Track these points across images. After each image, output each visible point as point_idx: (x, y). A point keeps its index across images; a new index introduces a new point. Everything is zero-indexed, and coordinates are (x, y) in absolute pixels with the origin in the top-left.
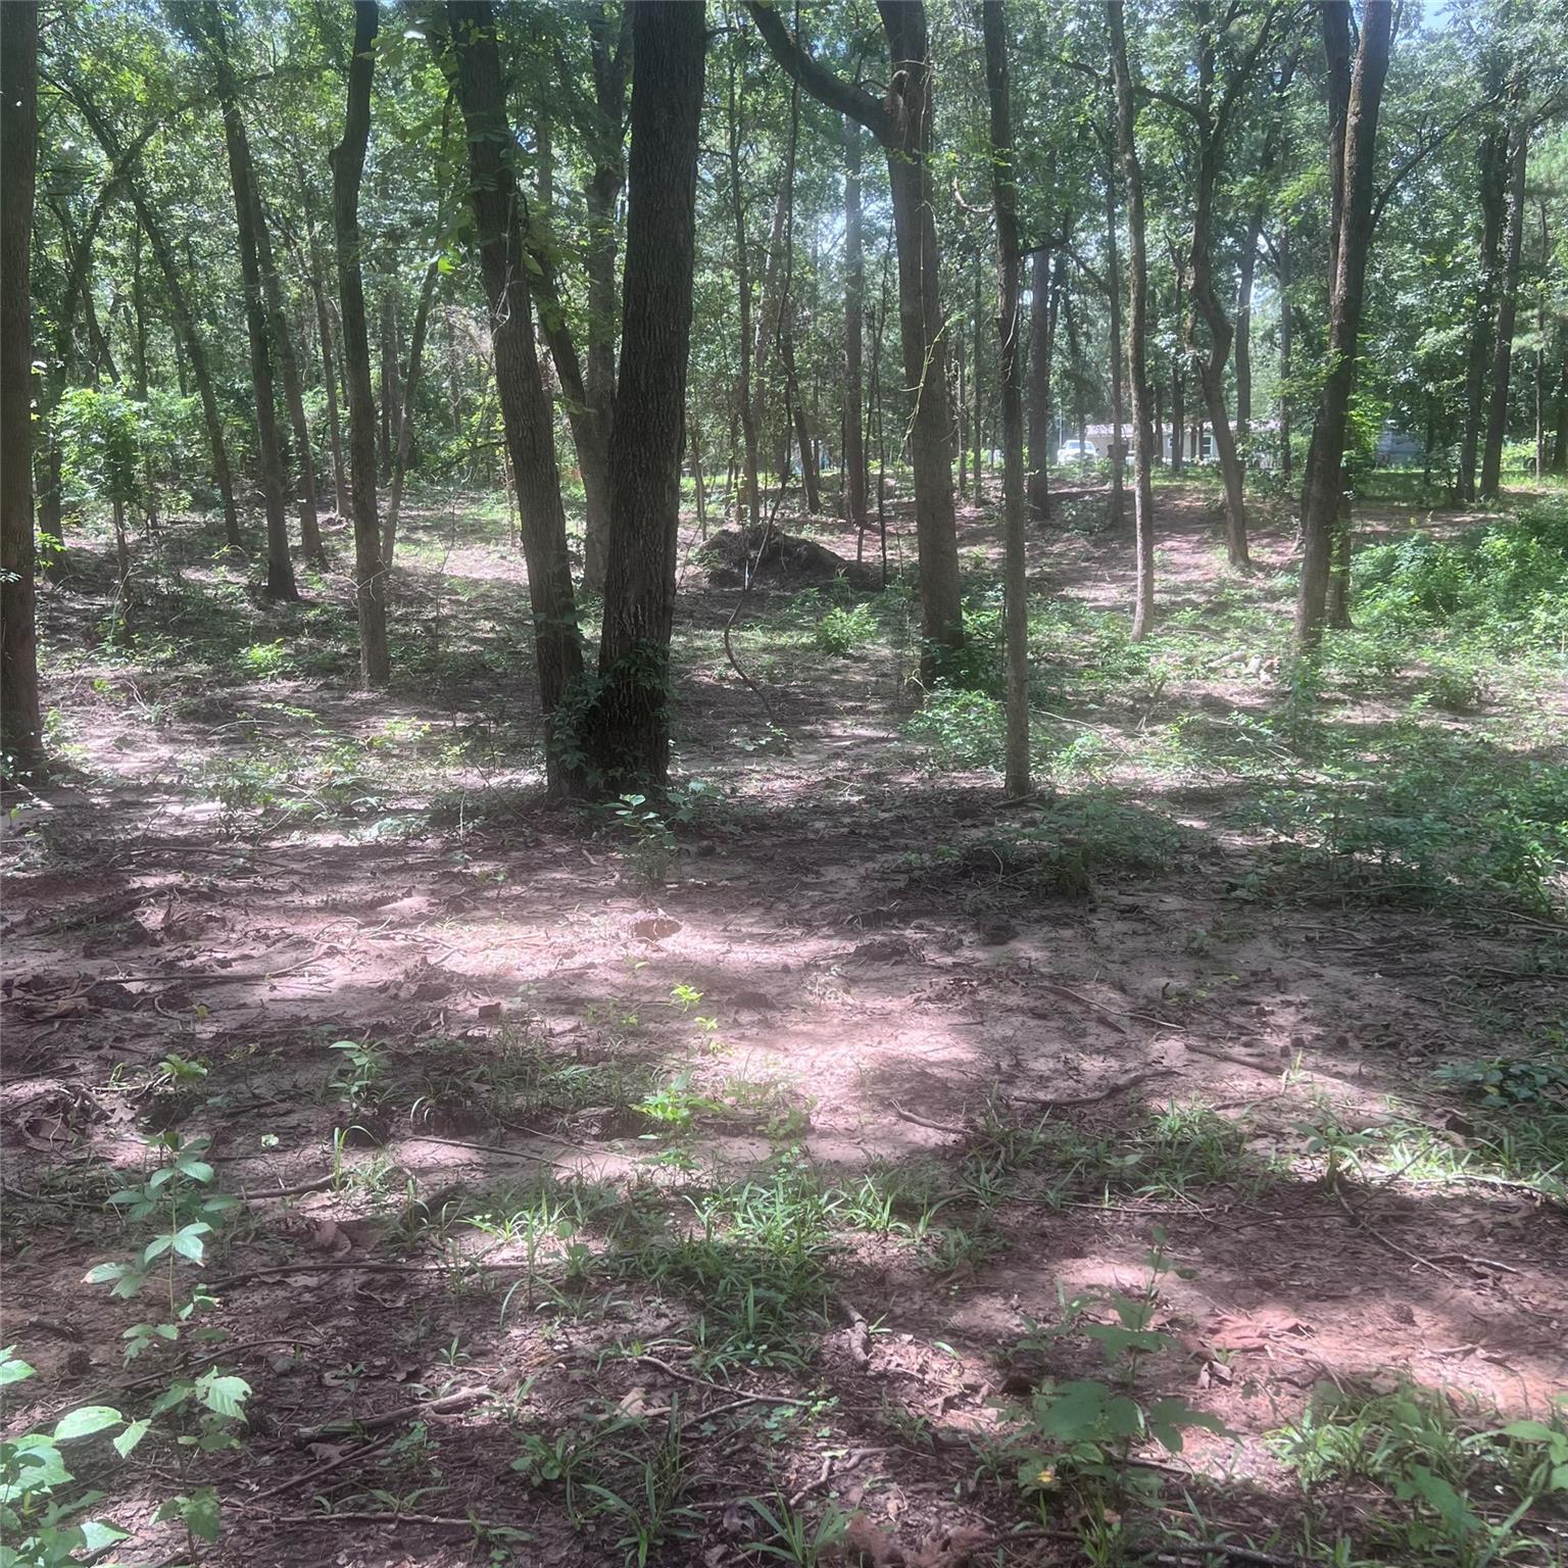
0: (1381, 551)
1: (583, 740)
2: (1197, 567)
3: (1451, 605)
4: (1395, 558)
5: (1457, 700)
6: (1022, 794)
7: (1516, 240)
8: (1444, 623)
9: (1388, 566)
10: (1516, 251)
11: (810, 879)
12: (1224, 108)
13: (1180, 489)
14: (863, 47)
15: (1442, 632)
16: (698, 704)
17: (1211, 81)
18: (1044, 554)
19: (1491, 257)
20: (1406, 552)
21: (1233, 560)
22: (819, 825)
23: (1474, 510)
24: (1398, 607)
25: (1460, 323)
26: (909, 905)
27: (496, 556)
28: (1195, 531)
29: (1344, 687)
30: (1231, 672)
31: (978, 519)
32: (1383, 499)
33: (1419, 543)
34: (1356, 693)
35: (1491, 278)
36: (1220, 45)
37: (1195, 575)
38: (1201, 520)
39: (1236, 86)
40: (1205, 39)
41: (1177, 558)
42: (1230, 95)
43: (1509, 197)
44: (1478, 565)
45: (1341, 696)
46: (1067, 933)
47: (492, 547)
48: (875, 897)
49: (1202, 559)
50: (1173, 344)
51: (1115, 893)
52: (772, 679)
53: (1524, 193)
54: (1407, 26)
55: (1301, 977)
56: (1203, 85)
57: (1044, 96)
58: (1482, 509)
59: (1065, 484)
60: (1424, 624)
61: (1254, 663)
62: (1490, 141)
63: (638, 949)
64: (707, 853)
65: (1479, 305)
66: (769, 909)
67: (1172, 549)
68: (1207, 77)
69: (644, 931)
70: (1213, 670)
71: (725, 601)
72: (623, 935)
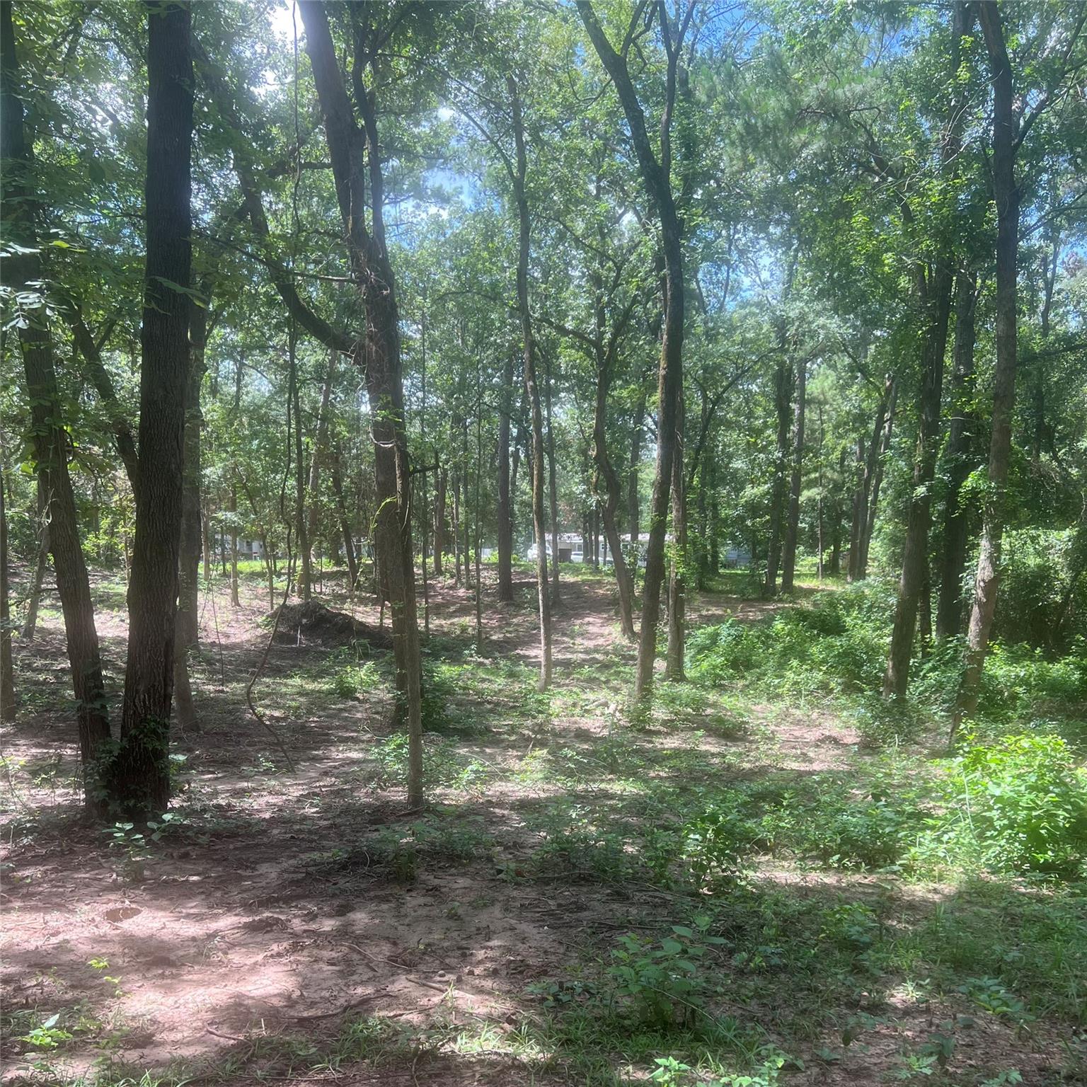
0: (710, 629)
1: (109, 781)
2: (602, 636)
3: (749, 665)
4: (718, 635)
5: (730, 732)
6: (417, 806)
7: (801, 431)
8: (743, 677)
9: (714, 638)
10: (801, 438)
11: (248, 873)
12: (612, 343)
13: (599, 582)
14: (350, 309)
15: (741, 683)
16: (240, 735)
17: (604, 325)
18: (509, 624)
19: (784, 442)
20: (724, 630)
21: (624, 631)
22: (275, 832)
23: (775, 601)
24: (715, 667)
25: (765, 483)
26: (300, 891)
27: (117, 619)
28: (604, 611)
29: (664, 723)
30: (598, 712)
31: (468, 599)
32: (721, 592)
33: (732, 626)
34: (671, 727)
35: (784, 456)
36: (609, 303)
37: (601, 641)
38: (609, 604)
39: (619, 329)
40: (599, 299)
41: (592, 629)
42: (615, 336)
43: (793, 406)
44: (767, 640)
45: (662, 729)
46: (385, 907)
47: (114, 613)
48: (283, 887)
49: (606, 630)
50: (584, 492)
51: (431, 877)
52: (299, 717)
53: (804, 403)
54: (732, 293)
55: (505, 929)
56: (599, 327)
57: (503, 322)
58: (781, 601)
59: (527, 575)
60: (732, 678)
61: (612, 707)
62: (780, 370)
63: (106, 929)
64: (185, 856)
65: (776, 472)
66: (209, 895)
67: (589, 623)
68: (601, 323)
69: (113, 916)
70: (586, 711)
71: (281, 655)
72: (98, 919)
